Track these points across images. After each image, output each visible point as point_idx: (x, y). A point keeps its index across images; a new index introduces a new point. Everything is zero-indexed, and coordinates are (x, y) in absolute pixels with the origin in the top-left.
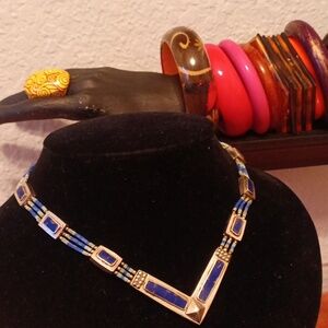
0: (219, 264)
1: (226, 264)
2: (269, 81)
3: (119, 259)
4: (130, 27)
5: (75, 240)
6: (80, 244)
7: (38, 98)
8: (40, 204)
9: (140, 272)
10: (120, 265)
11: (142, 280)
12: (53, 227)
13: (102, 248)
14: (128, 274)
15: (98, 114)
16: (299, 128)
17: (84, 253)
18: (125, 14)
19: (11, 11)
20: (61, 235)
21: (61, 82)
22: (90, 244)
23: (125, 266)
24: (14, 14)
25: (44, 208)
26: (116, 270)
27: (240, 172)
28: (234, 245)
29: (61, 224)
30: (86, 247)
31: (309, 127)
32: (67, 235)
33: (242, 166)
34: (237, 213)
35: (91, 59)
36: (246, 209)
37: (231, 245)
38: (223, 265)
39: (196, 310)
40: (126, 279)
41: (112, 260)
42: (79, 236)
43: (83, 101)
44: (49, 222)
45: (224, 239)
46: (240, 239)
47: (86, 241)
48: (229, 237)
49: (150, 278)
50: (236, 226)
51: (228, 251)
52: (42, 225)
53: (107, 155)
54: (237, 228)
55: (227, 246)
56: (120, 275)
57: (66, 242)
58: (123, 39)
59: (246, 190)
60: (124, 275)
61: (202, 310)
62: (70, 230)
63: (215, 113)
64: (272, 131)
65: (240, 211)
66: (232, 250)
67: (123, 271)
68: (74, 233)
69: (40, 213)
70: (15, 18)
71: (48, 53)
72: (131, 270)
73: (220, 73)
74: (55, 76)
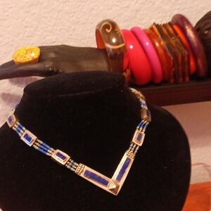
0: (128, 160)
1: (132, 160)
2: (161, 51)
3: (68, 157)
4: (77, 20)
5: (42, 147)
6: (45, 149)
7: (21, 64)
8: (21, 126)
9: (81, 165)
10: (69, 161)
11: (82, 170)
12: (29, 139)
13: (58, 151)
14: (74, 166)
15: (57, 72)
16: (181, 80)
17: (48, 154)
18: (74, 12)
19: (5, 12)
20: (34, 144)
21: (35, 54)
22: (51, 149)
23: (72, 161)
24: (6, 14)
25: (24, 128)
26: (67, 164)
27: (142, 106)
28: (137, 148)
29: (34, 137)
30: (49, 151)
31: (187, 79)
32: (37, 144)
33: (144, 102)
34: (139, 129)
35: (54, 40)
37: (135, 149)
38: (130, 160)
39: (114, 187)
40: (72, 169)
41: (64, 158)
42: (44, 144)
43: (48, 65)
44: (26, 136)
45: (131, 145)
46: (141, 145)
47: (49, 147)
48: (134, 144)
49: (86, 168)
51: (134, 152)
52: (23, 138)
53: (61, 96)
54: (139, 138)
55: (133, 149)
56: (68, 167)
57: (37, 148)
58: (73, 27)
59: (145, 116)
60: (71, 166)
61: (118, 187)
62: (39, 141)
63: (128, 71)
64: (164, 82)
65: (141, 128)
66: (136, 152)
67: (70, 164)
68: (41, 142)
69: (21, 131)
70: (8, 16)
71: (28, 37)
73: (131, 47)
74: (31, 51)
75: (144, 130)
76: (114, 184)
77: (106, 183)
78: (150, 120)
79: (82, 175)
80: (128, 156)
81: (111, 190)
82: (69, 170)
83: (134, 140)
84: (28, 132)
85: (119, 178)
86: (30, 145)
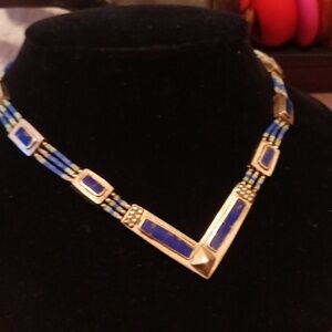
0: (240, 204)
1: (249, 205)
3: (109, 188)
5: (53, 159)
6: (60, 165)
8: (13, 109)
9: (135, 207)
10: (110, 197)
11: (136, 218)
12: (26, 140)
13: (87, 172)
14: (119, 209)
17: (64, 177)
20: (37, 151)
22: (74, 166)
23: (117, 198)
25: (17, 115)
26: (104, 202)
27: (277, 89)
28: (261, 181)
29: (37, 137)
30: (67, 170)
32: (43, 152)
33: (279, 81)
34: (268, 140)
36: (281, 136)
37: (256, 181)
38: (243, 205)
39: (204, 260)
40: (116, 215)
41: (99, 188)
42: (59, 155)
44: (22, 134)
45: (249, 173)
46: (269, 173)
47: (67, 161)
48: (255, 170)
49: (147, 215)
50: (265, 157)
51: (252, 189)
52: (13, 137)
53: (102, 49)
54: (267, 160)
55: (252, 181)
56: (108, 209)
57: (42, 160)
59: (283, 112)
60: (114, 209)
61: (212, 261)
62: (49, 146)
65: (272, 138)
66: (257, 187)
67: (113, 203)
68: (53, 149)
69: (12, 121)
72: (124, 204)
75: (278, 143)
76: (204, 253)
77: (186, 251)
78: (291, 121)
79: (136, 230)
80: (239, 197)
81: (197, 266)
82: (109, 215)
83: (256, 161)
84: (25, 124)
85: (217, 242)
86: (28, 153)
